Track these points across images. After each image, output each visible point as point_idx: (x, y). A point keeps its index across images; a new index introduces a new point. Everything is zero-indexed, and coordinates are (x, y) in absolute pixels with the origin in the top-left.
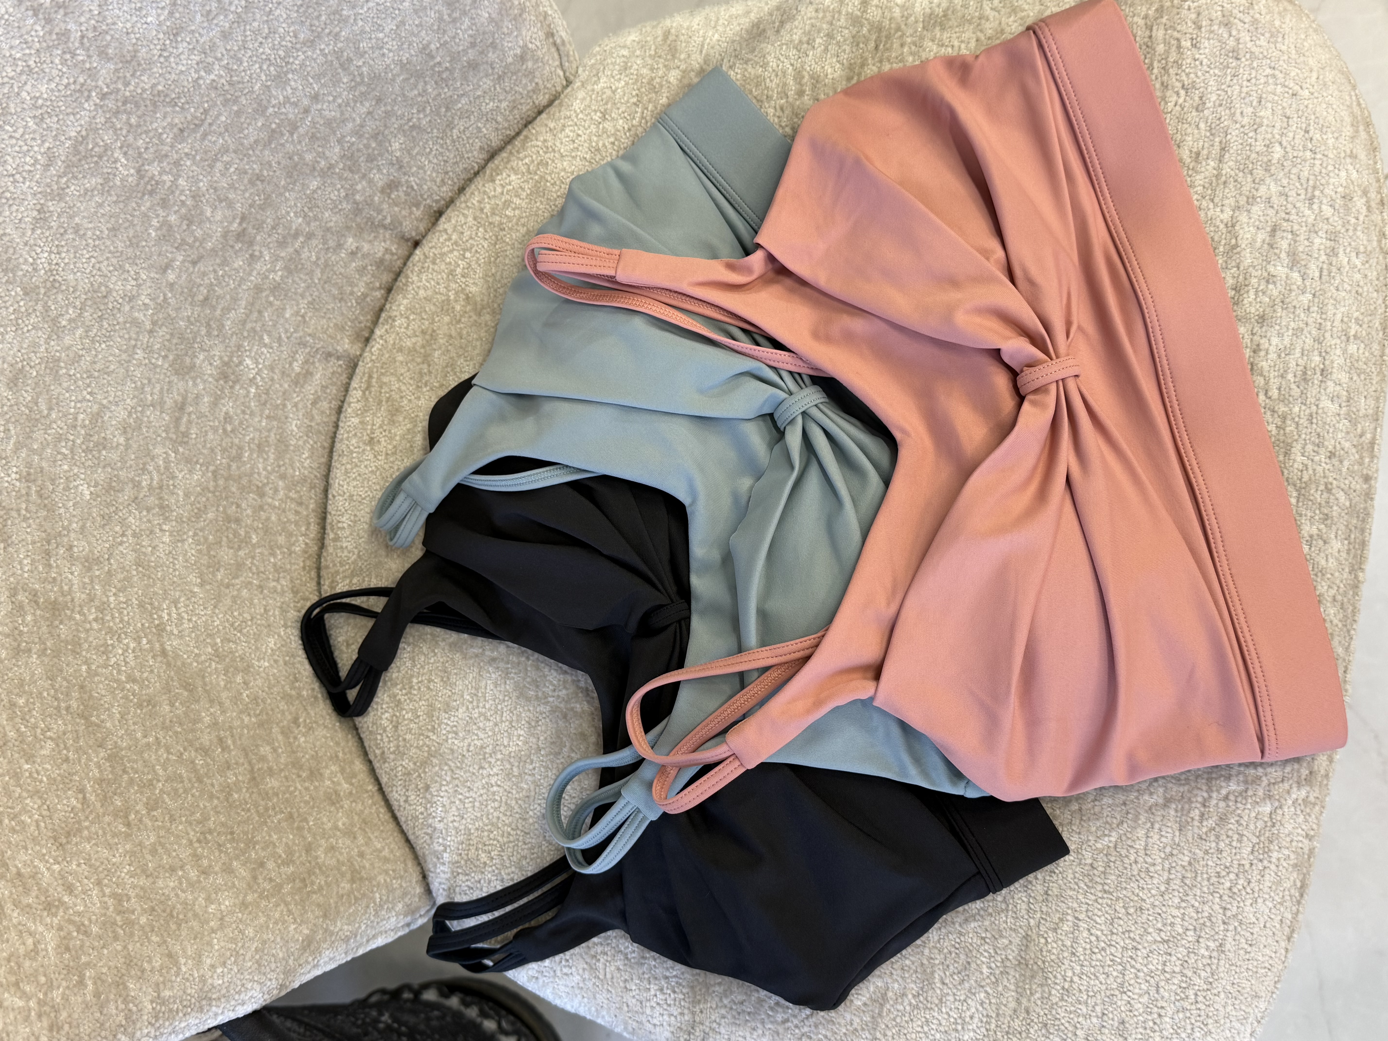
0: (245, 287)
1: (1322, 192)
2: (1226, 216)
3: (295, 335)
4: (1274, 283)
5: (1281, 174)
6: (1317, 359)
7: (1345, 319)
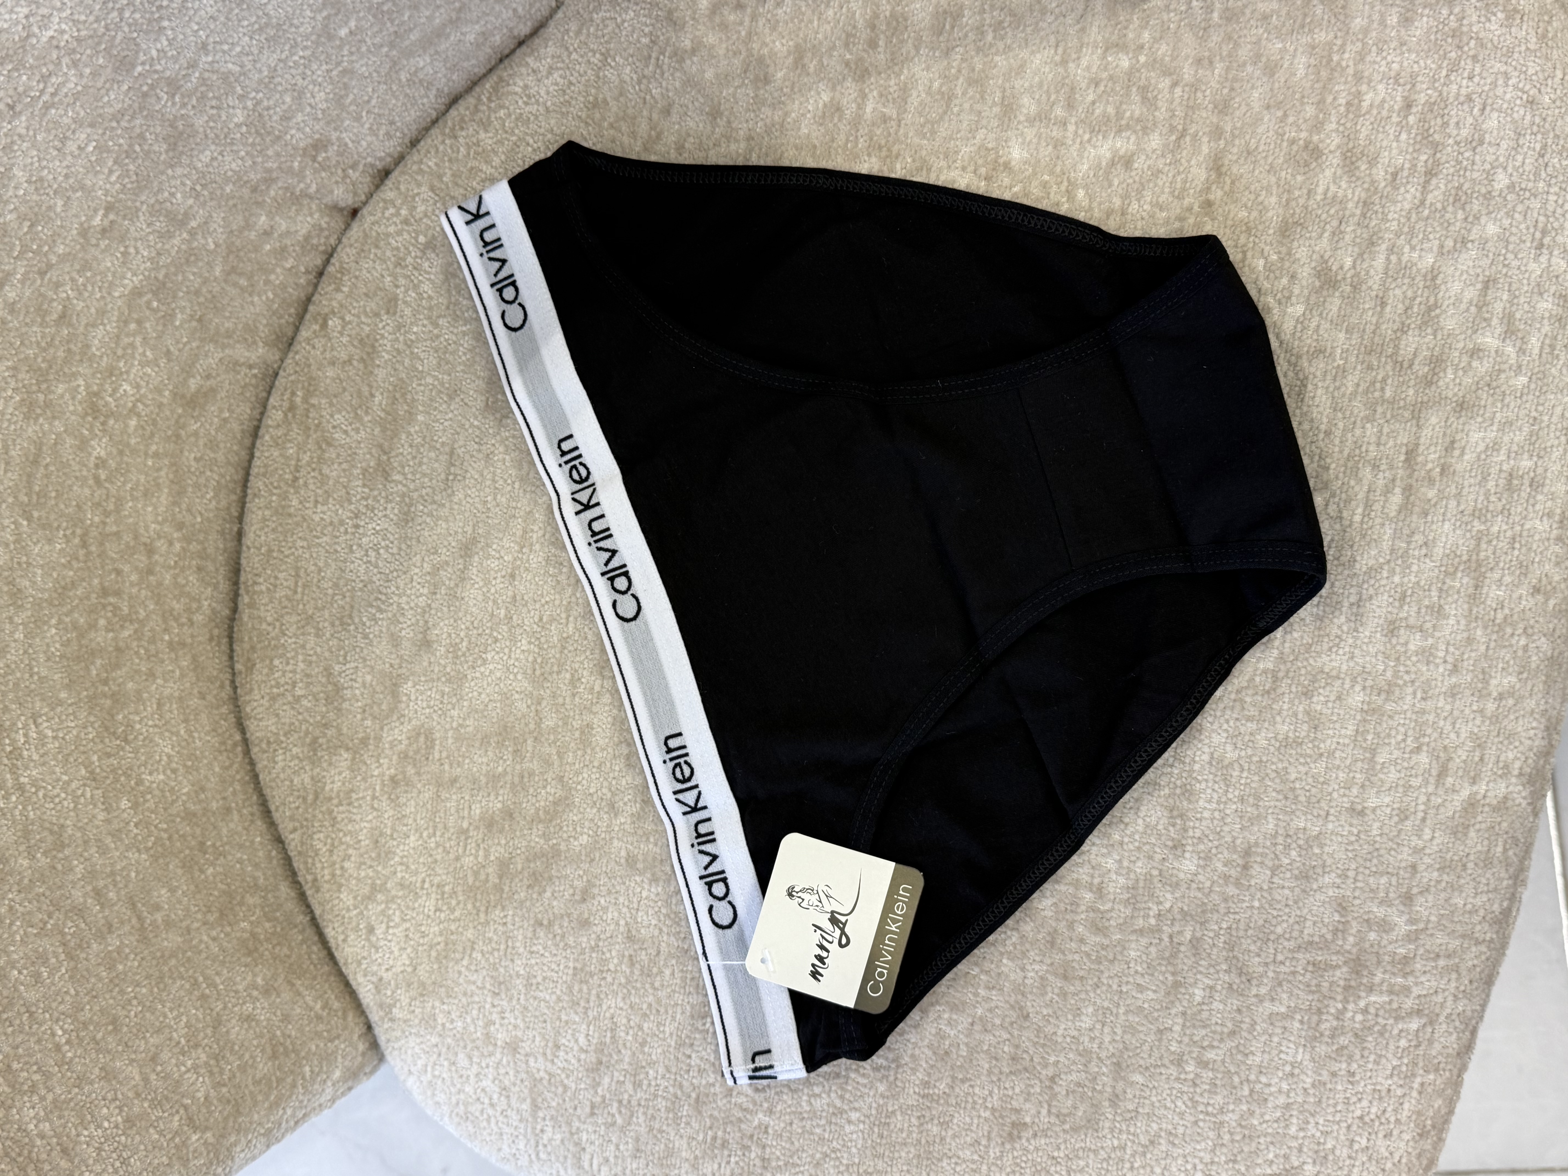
1: (1553, 239)
2: (1425, 264)
4: (1480, 359)
5: (1502, 213)
6: (1527, 464)
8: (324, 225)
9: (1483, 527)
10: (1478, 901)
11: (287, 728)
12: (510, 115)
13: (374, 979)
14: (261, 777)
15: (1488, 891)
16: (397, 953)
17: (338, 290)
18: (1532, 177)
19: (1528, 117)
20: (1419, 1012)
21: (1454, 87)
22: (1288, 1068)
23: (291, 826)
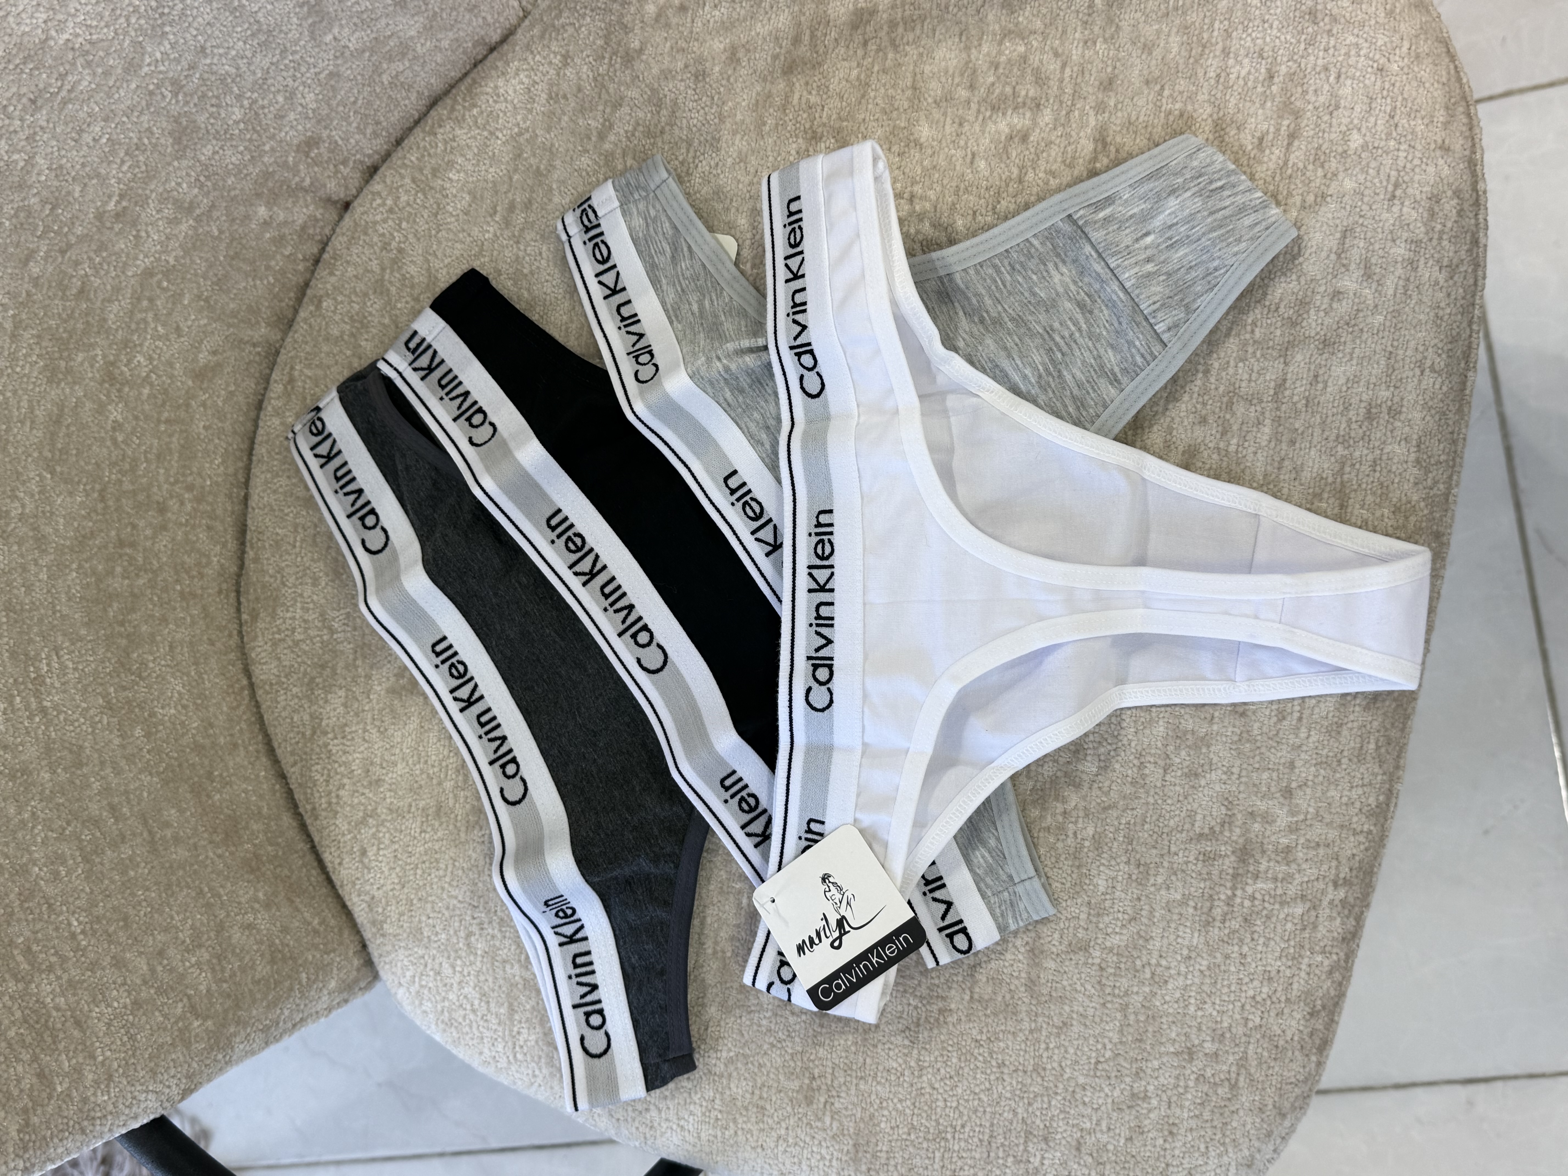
1: (1404, 191)
4: (1340, 301)
5: (1357, 170)
6: (1385, 394)
8: (319, 216)
9: (1346, 452)
10: (1354, 794)
11: (287, 670)
12: (482, 112)
13: (367, 898)
14: (265, 717)
15: (1363, 785)
16: (387, 873)
17: (332, 274)
18: (1383, 137)
19: (1379, 83)
20: (1303, 897)
21: (1312, 58)
22: (1185, 952)
23: (291, 760)
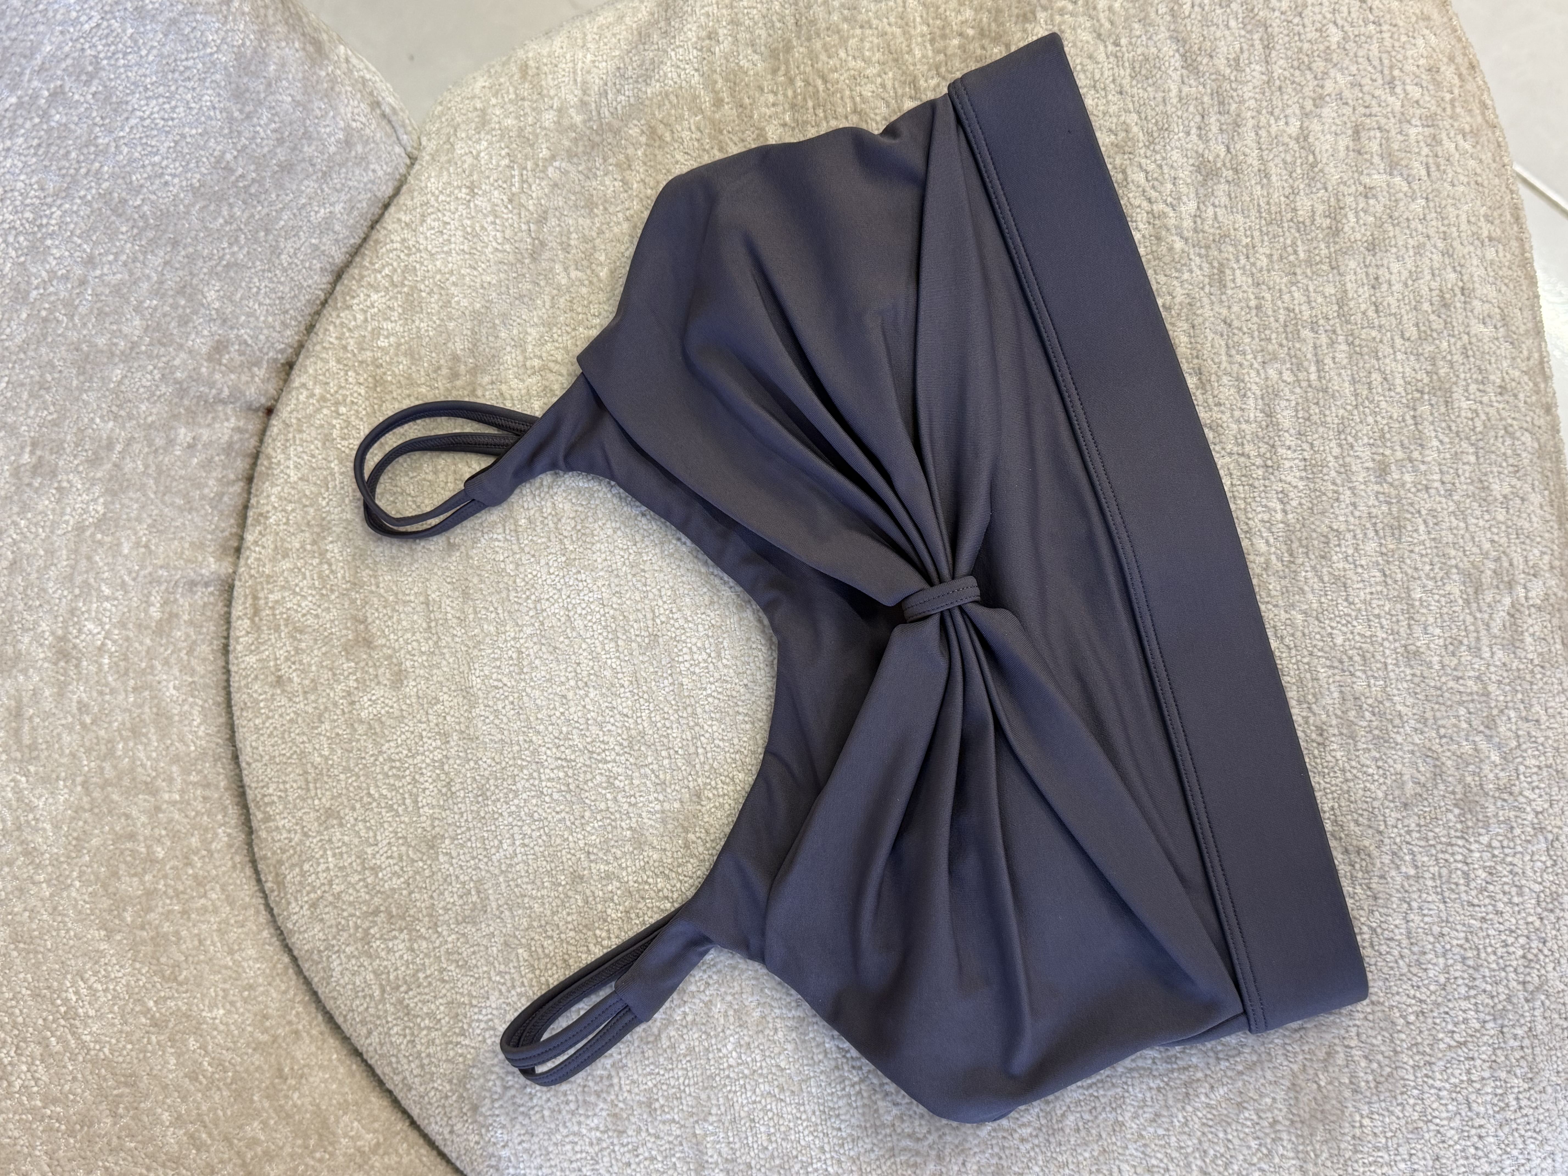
0: (60, 532)
1: (1401, 70)
2: (1293, 129)
3: (142, 573)
4: (1375, 196)
5: (1347, 62)
6: (1452, 276)
7: (1473, 219)
8: (243, 428)
11: (334, 930)
12: (395, 270)
14: (320, 991)
23: (364, 1031)
